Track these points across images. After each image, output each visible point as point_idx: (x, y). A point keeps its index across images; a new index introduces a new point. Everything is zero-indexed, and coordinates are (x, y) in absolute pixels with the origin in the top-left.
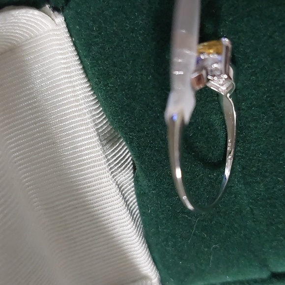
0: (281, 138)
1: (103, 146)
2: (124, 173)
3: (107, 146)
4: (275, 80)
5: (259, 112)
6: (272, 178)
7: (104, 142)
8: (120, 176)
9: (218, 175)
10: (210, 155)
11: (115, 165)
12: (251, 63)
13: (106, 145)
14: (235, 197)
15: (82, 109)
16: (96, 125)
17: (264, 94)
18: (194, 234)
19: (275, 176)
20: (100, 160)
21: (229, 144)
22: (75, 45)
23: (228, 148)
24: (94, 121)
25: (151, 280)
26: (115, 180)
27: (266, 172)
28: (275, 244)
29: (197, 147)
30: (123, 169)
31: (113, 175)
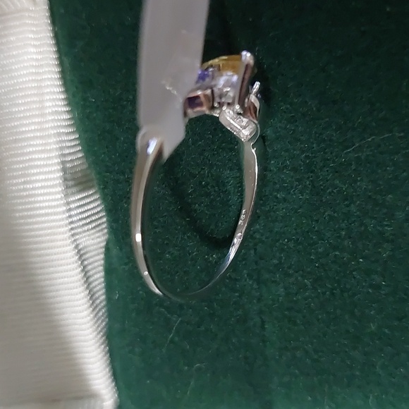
0: (317, 221)
1: (67, 187)
2: (93, 234)
3: (74, 190)
4: (321, 134)
5: (292, 177)
6: (297, 279)
7: (71, 183)
8: (85, 237)
9: (220, 258)
10: (212, 227)
11: (81, 220)
12: (291, 104)
13: (72, 186)
14: (240, 296)
15: (48, 128)
16: (64, 155)
17: (303, 152)
18: (172, 341)
19: (302, 276)
20: (57, 206)
21: (243, 217)
22: (56, 36)
23: (240, 222)
24: (61, 148)
25: (103, 401)
26: (75, 241)
27: (289, 268)
28: (286, 379)
29: (195, 211)
30: (92, 229)
31: (73, 232)
